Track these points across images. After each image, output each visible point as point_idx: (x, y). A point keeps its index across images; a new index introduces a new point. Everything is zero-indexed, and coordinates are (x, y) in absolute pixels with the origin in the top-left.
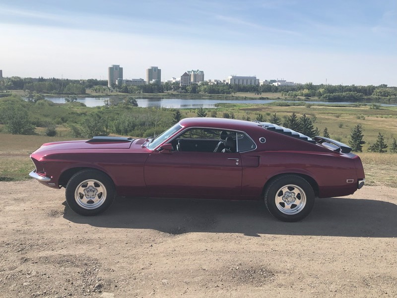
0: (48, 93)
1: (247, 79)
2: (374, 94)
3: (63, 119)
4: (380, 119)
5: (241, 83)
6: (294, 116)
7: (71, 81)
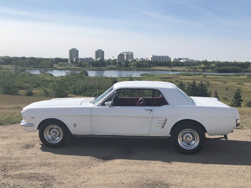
0: (28, 67)
1: (163, 57)
2: (250, 68)
3: (38, 84)
5: (158, 60)
6: (194, 82)
7: (44, 59)
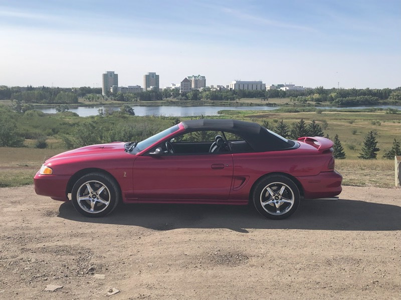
0: (37, 103)
1: (253, 83)
2: (391, 98)
3: (53, 130)
4: (396, 124)
5: (246, 88)
7: (62, 89)
